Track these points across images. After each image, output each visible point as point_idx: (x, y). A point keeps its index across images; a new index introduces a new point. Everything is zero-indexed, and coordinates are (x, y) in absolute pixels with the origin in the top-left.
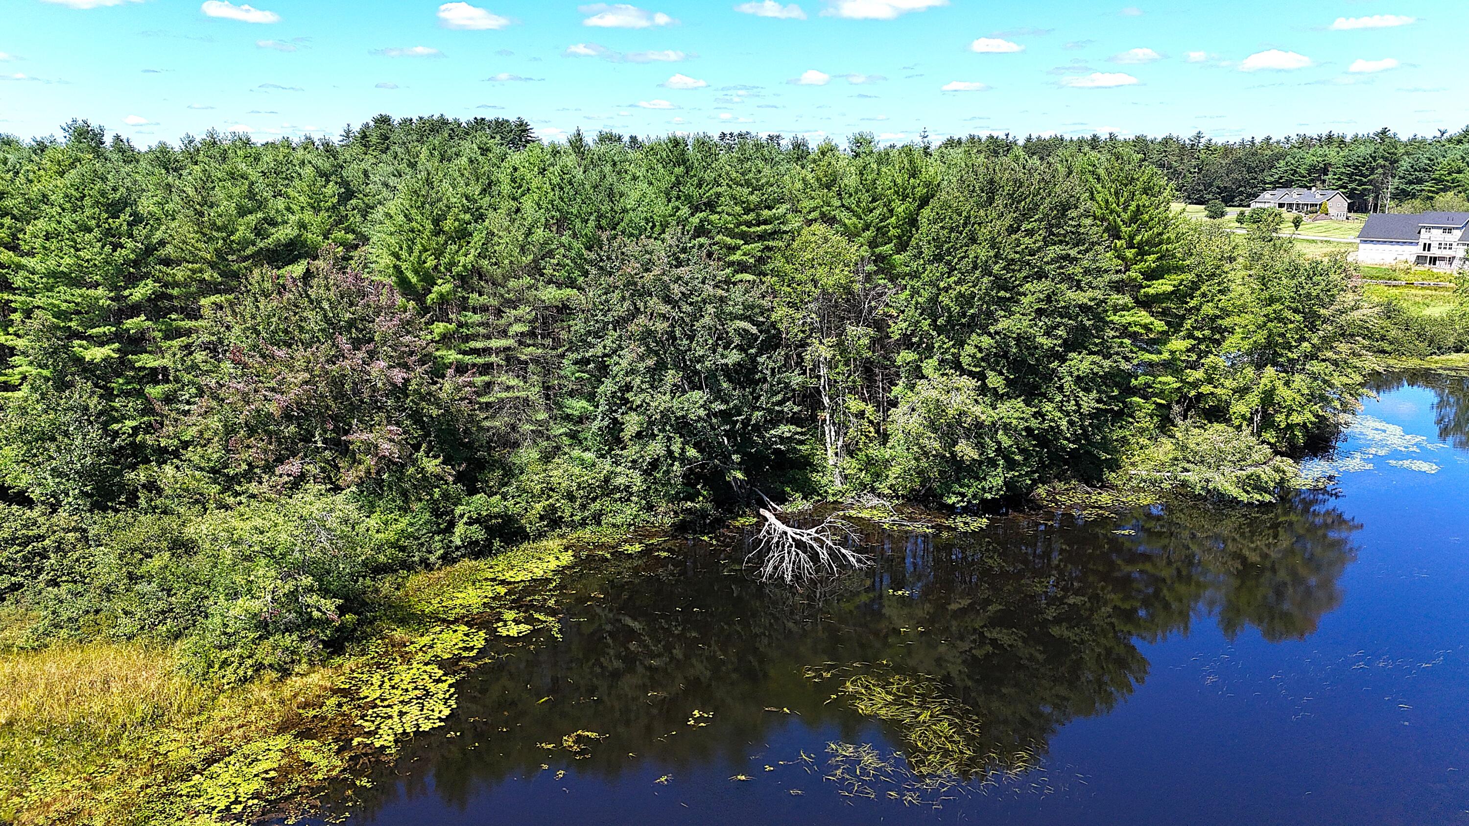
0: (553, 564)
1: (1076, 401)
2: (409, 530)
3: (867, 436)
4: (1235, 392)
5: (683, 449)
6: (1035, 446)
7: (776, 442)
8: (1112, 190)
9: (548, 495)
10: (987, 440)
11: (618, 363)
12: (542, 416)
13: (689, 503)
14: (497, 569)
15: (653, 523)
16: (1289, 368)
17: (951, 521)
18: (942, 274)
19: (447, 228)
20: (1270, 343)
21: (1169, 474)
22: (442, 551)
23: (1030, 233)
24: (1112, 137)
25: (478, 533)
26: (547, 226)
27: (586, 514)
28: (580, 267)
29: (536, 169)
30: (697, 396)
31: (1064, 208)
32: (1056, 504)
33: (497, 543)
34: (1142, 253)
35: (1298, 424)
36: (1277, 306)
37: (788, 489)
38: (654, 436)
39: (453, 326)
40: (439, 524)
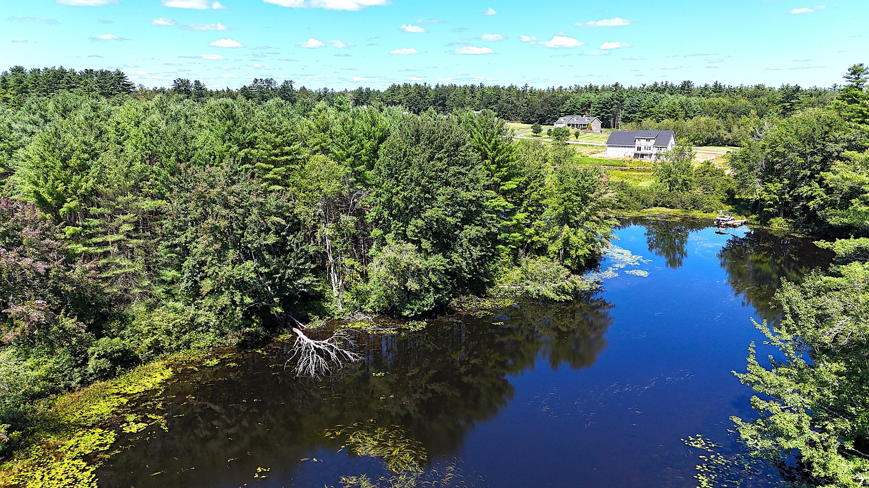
0: (159, 379)
1: (470, 252)
2: (55, 367)
3: (356, 280)
4: (550, 239)
5: (242, 299)
6: (449, 279)
7: (301, 287)
8: (482, 132)
9: (153, 333)
10: (424, 278)
11: (196, 247)
12: (146, 283)
13: (247, 329)
14: (120, 386)
15: (224, 344)
16: (576, 225)
17: (406, 325)
18: (394, 185)
19: (72, 164)
20: (566, 213)
21: (519, 287)
22: (80, 379)
23: (440, 160)
24: (482, 86)
25: (105, 364)
26: (143, 161)
27: (180, 342)
28: (167, 187)
29: (133, 123)
30: (249, 264)
31: (457, 145)
32: (462, 309)
33: (119, 369)
34: (499, 167)
35: (582, 255)
36: (568, 193)
37: (310, 314)
38: (222, 293)
39: (80, 228)
40: (77, 361)
